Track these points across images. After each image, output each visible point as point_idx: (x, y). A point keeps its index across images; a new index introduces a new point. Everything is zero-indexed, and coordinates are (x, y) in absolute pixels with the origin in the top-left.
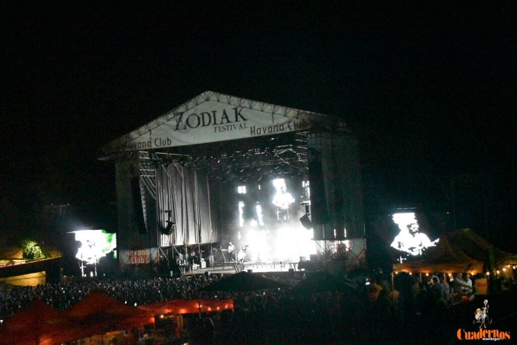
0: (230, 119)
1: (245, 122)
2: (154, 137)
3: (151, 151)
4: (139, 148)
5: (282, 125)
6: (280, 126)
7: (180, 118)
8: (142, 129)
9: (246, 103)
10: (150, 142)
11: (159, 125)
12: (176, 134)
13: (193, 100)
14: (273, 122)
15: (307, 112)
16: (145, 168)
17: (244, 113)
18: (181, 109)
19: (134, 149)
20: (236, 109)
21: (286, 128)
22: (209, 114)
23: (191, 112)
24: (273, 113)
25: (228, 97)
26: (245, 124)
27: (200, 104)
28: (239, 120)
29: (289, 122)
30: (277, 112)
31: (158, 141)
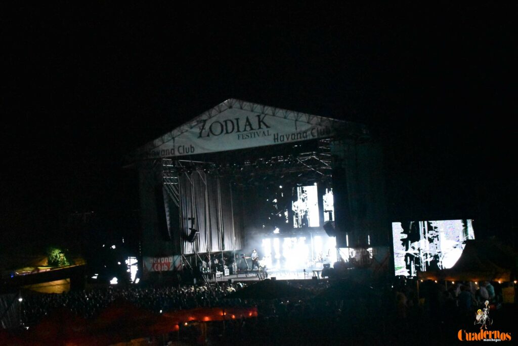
0: (254, 127)
1: (268, 129)
2: (177, 145)
3: (175, 159)
4: (162, 155)
5: (305, 132)
6: (303, 134)
7: (203, 126)
8: (166, 137)
9: (269, 110)
10: (174, 149)
11: (182, 133)
12: (199, 141)
13: (216, 108)
14: (296, 129)
15: (330, 119)
16: (168, 176)
17: (267, 120)
18: (204, 117)
19: (158, 157)
20: (259, 116)
21: (309, 135)
22: (232, 122)
23: (214, 119)
24: (296, 120)
25: (251, 104)
26: (268, 131)
27: (223, 111)
28: (262, 127)
29: (312, 130)
30: (300, 120)
31: (181, 149)
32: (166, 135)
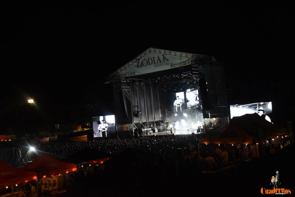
0: (161, 61)
1: (168, 61)
2: (127, 71)
3: (126, 78)
4: (121, 77)
5: (185, 62)
7: (139, 62)
8: (122, 68)
9: (167, 52)
10: (126, 74)
11: (129, 66)
12: (137, 69)
13: (144, 52)
14: (181, 61)
15: (197, 55)
16: (124, 86)
17: (167, 57)
18: (139, 57)
19: (119, 78)
20: (163, 55)
21: (187, 63)
22: (151, 59)
23: (143, 58)
25: (160, 50)
26: (168, 62)
27: (147, 54)
28: (165, 60)
29: (188, 60)
30: (182, 56)
31: (129, 73)
32: (122, 67)
